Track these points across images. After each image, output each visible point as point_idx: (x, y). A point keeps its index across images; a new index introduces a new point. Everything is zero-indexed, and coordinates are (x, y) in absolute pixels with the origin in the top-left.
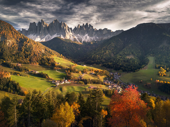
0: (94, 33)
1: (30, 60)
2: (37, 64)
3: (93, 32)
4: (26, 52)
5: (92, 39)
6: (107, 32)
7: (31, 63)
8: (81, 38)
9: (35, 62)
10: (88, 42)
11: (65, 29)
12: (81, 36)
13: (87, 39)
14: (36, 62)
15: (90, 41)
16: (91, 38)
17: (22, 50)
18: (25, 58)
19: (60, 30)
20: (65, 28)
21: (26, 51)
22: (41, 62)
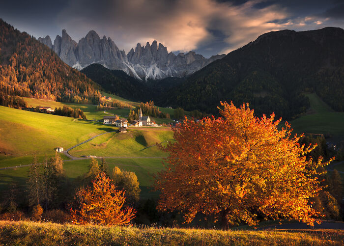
0: (169, 62)
1: (32, 87)
2: (50, 99)
3: (167, 60)
4: (23, 66)
5: (165, 74)
6: (194, 60)
7: (33, 94)
8: (144, 72)
9: (46, 94)
10: (157, 80)
11: (112, 52)
12: (144, 68)
13: (155, 75)
14: (49, 93)
15: (161, 77)
16: (163, 72)
17: (12, 61)
18: (19, 81)
19: (101, 54)
20: (110, 51)
21: (21, 65)
22: (63, 95)
